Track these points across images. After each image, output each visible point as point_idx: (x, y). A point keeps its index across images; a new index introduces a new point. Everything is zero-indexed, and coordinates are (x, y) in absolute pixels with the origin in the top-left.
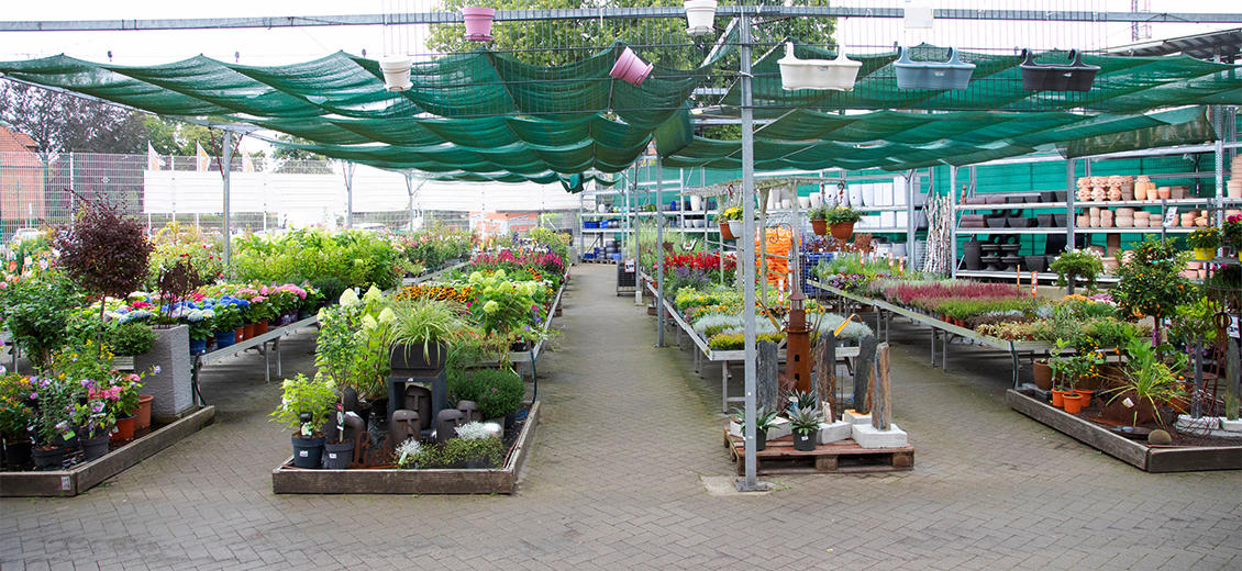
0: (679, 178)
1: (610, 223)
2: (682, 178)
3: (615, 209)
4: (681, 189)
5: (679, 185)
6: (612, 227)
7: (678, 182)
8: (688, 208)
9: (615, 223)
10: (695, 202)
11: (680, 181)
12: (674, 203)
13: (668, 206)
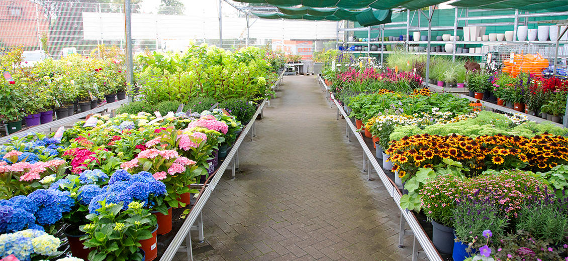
0: (406, 21)
1: (356, 48)
2: (408, 21)
3: (360, 39)
4: (407, 28)
5: (405, 25)
6: (358, 50)
7: (405, 23)
8: (411, 38)
9: (360, 48)
10: (416, 36)
11: (407, 23)
12: (402, 37)
13: (397, 38)
